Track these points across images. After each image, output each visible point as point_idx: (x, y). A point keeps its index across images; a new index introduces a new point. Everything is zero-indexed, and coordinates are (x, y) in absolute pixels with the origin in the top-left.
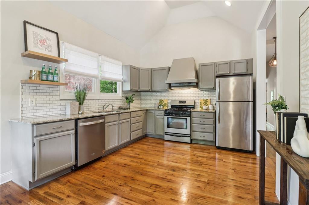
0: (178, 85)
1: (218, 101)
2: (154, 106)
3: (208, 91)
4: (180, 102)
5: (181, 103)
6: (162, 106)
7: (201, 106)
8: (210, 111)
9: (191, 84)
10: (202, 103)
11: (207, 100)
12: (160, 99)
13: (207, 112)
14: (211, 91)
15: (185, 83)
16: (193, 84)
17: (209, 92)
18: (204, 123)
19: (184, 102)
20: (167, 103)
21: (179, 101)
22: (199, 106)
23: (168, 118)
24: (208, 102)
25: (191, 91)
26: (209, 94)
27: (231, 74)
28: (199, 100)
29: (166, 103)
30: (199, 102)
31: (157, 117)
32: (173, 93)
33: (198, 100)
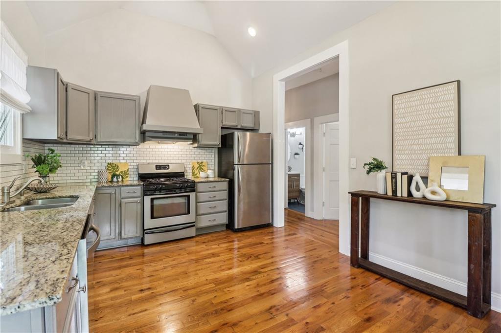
0: (161, 135)
1: (238, 164)
2: (96, 177)
3: (203, 148)
4: (158, 167)
5: (160, 169)
6: (121, 177)
7: (194, 172)
8: (211, 179)
9: (184, 135)
10: (196, 168)
11: (202, 162)
12: (109, 162)
13: (208, 182)
14: (208, 149)
15: (174, 133)
16: (189, 136)
17: (205, 151)
18: (215, 199)
19: (166, 167)
20: (128, 170)
21: (156, 166)
22: (191, 174)
23: (152, 200)
24: (204, 166)
25: (177, 148)
26: (206, 153)
27: (239, 127)
28: (191, 163)
29: (126, 169)
30: (191, 166)
31: (123, 200)
32: (141, 150)
33: (187, 163)
